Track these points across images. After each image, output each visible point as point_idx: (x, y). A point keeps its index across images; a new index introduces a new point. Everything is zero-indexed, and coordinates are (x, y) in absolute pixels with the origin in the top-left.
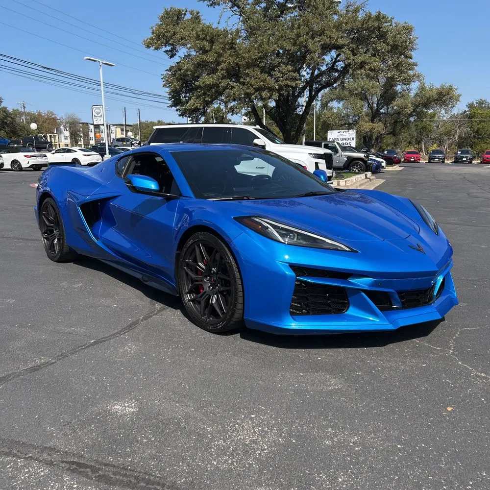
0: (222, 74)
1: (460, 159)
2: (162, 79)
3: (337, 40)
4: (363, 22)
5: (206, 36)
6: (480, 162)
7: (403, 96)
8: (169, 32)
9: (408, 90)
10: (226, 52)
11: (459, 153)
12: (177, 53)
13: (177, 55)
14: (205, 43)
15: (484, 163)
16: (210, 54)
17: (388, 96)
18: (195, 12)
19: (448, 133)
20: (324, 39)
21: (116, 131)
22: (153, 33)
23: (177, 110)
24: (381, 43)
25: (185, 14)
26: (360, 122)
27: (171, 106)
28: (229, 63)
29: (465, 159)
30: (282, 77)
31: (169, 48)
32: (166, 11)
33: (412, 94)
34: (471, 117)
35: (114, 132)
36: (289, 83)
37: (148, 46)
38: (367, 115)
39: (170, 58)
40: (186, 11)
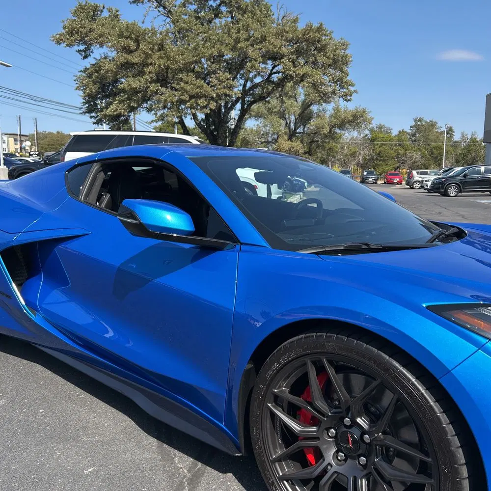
0: (151, 78)
1: (367, 179)
2: (75, 80)
3: (280, 48)
4: (305, 32)
5: (131, 35)
6: (383, 182)
7: (318, 116)
8: (85, 28)
9: (323, 110)
10: (154, 53)
11: (365, 173)
12: (91, 54)
13: (92, 57)
14: (130, 41)
15: (388, 184)
16: (136, 54)
17: (305, 117)
18: (114, 10)
19: (353, 155)
20: (266, 47)
21: (8, 141)
22: (64, 28)
23: (91, 117)
24: (321, 56)
25: (102, 11)
26: (280, 140)
27: (85, 113)
28: (160, 65)
29: (370, 180)
30: (220, 85)
31: (82, 47)
32: (80, 5)
33: (328, 114)
34: (373, 140)
35: (6, 143)
36: (227, 92)
37: (58, 42)
38: (285, 133)
39: (83, 59)
40: (104, 7)
